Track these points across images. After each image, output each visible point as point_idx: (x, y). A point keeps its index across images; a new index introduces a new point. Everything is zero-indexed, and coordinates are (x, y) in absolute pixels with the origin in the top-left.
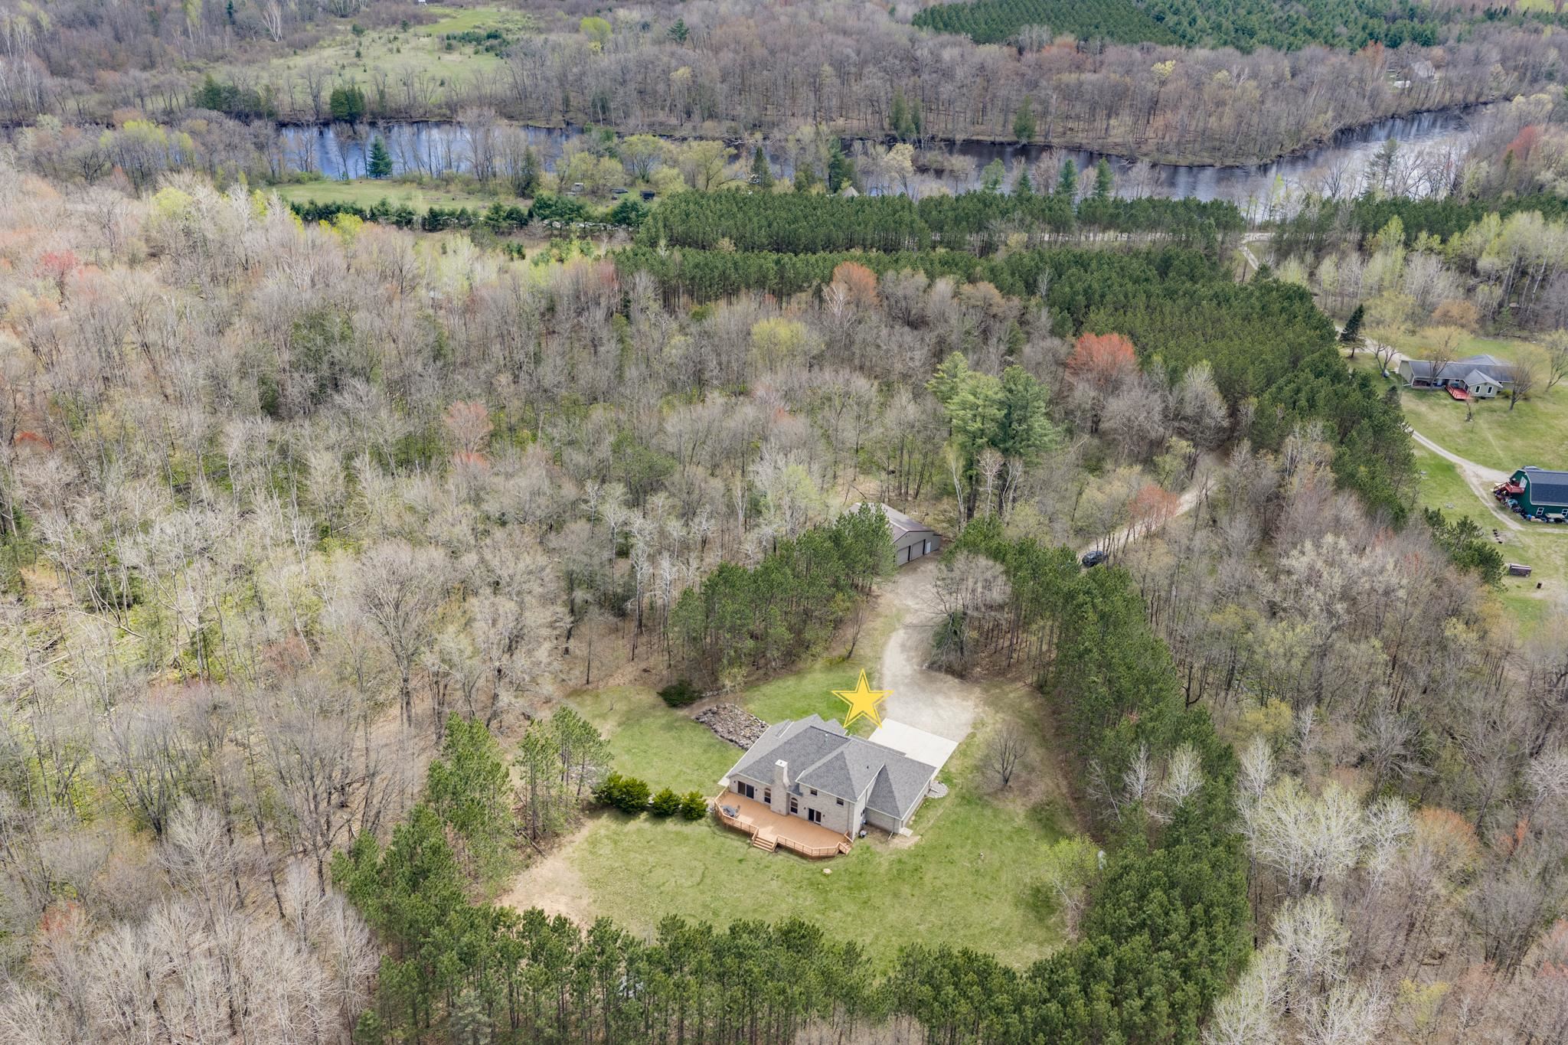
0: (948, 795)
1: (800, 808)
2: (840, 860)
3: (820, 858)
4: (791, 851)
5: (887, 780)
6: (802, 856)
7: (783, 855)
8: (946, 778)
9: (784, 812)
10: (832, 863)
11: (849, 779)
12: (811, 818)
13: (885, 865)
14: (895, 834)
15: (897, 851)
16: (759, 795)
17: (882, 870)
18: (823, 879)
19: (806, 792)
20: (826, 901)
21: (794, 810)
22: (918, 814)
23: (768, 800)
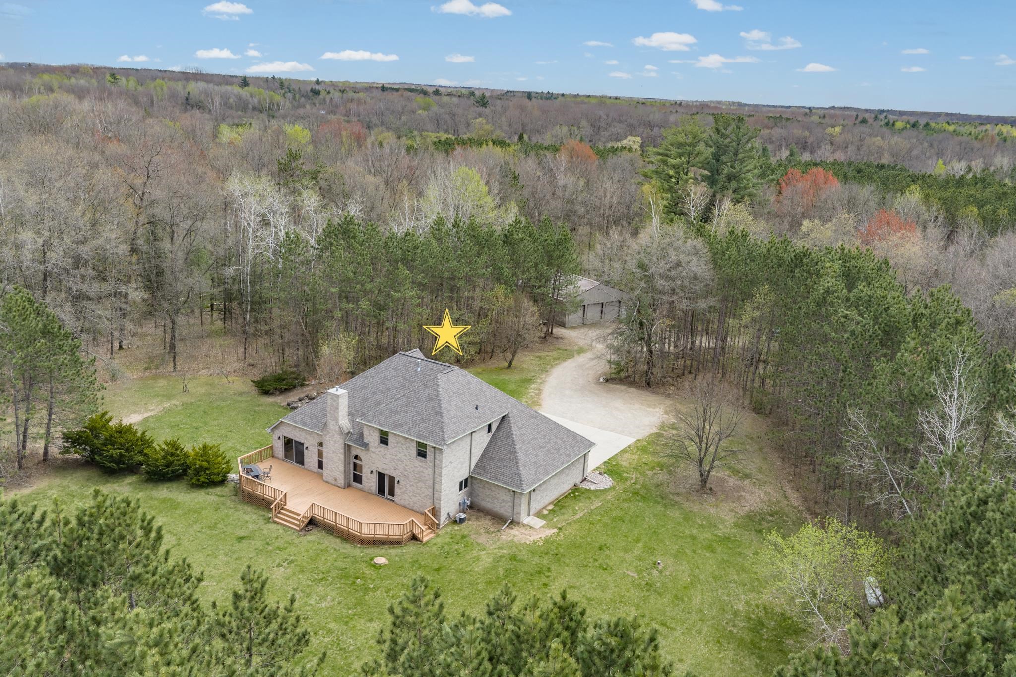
0: (613, 488)
1: (365, 474)
2: (411, 549)
3: (376, 542)
4: (332, 530)
5: (509, 435)
6: (347, 537)
7: (315, 535)
8: (611, 468)
9: (341, 481)
10: (394, 551)
11: (439, 413)
12: (381, 491)
13: (486, 560)
14: (514, 523)
15: (512, 544)
16: (311, 458)
17: (478, 568)
18: (368, 571)
19: (372, 438)
20: (359, 603)
21: (358, 479)
22: (559, 504)
23: (320, 465)
